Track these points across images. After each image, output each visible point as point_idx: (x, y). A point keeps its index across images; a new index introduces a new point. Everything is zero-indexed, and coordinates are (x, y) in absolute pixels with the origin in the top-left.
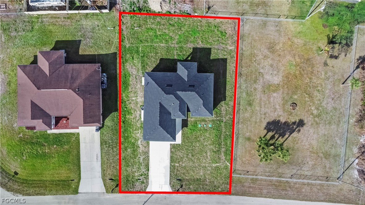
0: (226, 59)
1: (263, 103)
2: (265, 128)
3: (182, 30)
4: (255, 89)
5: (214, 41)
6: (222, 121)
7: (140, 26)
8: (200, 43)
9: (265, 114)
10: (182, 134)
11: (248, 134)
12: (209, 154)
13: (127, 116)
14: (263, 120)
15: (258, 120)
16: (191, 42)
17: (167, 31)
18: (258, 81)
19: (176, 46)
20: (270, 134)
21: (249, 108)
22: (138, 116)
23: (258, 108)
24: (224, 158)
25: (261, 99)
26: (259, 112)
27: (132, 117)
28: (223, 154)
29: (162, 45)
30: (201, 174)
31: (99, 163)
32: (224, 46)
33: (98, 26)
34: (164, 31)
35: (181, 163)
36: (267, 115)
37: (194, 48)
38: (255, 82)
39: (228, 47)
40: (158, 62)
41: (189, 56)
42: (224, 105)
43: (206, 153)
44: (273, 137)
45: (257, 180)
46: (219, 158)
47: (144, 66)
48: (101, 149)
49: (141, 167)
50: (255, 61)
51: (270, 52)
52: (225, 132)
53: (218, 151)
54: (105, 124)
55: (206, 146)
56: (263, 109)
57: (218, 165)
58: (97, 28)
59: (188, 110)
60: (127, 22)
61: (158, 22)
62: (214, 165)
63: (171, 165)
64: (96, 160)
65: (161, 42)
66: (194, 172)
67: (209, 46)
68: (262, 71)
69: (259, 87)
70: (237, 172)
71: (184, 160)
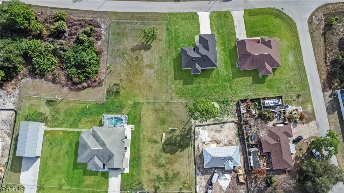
0: (175, 80)
1: (154, 58)
2: (152, 46)
3: (200, 93)
4: (158, 65)
5: (182, 89)
6: (175, 48)
7: (222, 94)
8: (189, 87)
9: (152, 53)
10: (195, 40)
11: (161, 42)
12: (181, 31)
13: (223, 48)
14: (153, 50)
15: (156, 50)
16: (194, 87)
17: (208, 92)
18: (157, 69)
19: (202, 85)
20: (149, 44)
21: (161, 55)
22: (218, 48)
23: (156, 56)
24: (172, 30)
25: (155, 60)
26: (155, 53)
27: (221, 47)
28: (173, 32)
29: (209, 85)
30: (183, 22)
31: (235, 24)
32: (177, 87)
33: (244, 92)
34: (209, 92)
35: (194, 26)
36: (151, 52)
37: (192, 85)
38: (158, 69)
39: (174, 86)
40: (211, 76)
41: (195, 80)
42: (175, 56)
43: (182, 32)
44: (147, 42)
45: (154, 21)
46: (175, 30)
47: (218, 73)
48: (235, 31)
49: (214, 23)
50: (159, 80)
51: (151, 85)
52: (173, 42)
53: (176, 33)
54: (234, 43)
55: (182, 35)
56: (153, 55)
57: (175, 27)
58: (244, 91)
59: (194, 50)
60: (229, 95)
61: (213, 96)
62: (177, 26)
63: (199, 25)
64: (237, 26)
65: (210, 86)
66: (187, 23)
67: (185, 86)
68: (155, 75)
69: (156, 67)
70: (165, 24)
71: (193, 28)
